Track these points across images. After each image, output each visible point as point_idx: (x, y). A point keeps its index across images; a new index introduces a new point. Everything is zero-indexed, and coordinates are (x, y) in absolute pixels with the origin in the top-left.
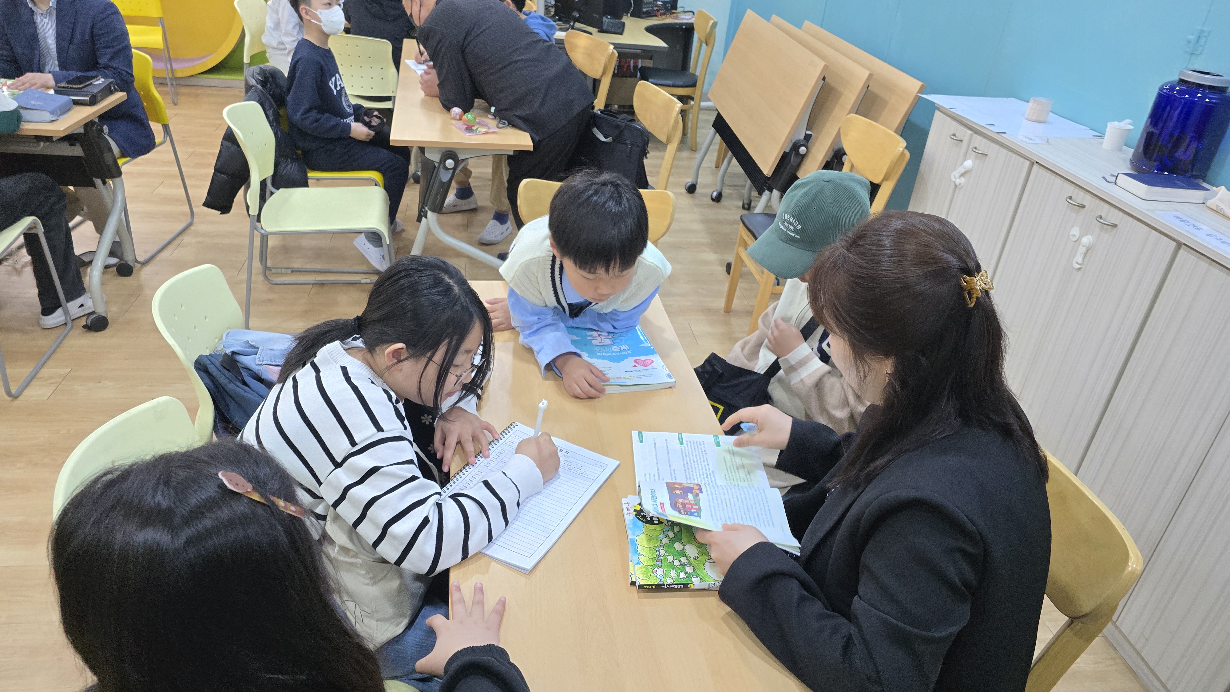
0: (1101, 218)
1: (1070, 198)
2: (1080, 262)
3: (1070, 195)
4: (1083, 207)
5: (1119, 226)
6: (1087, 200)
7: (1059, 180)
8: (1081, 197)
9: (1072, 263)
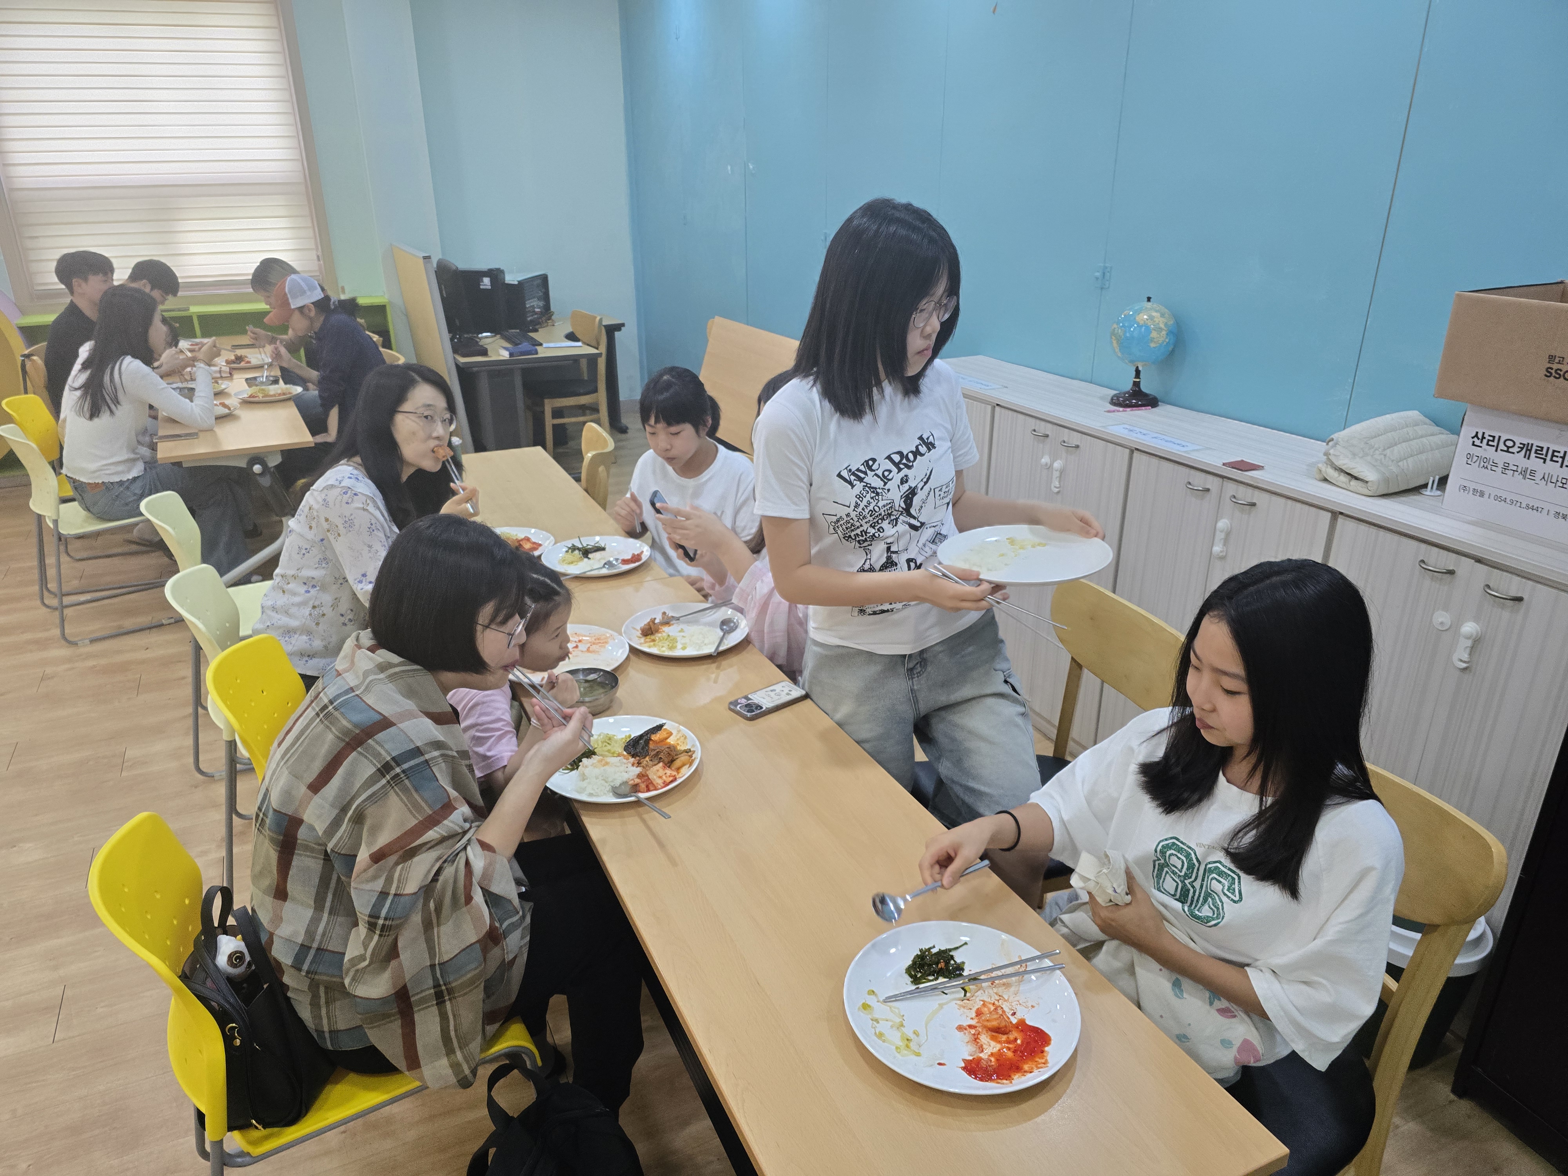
0: (1064, 442)
1: (1034, 431)
2: (1058, 486)
3: (1033, 428)
4: (1047, 436)
5: (1081, 446)
6: (1048, 429)
7: (1021, 416)
8: (1044, 428)
9: (1051, 489)
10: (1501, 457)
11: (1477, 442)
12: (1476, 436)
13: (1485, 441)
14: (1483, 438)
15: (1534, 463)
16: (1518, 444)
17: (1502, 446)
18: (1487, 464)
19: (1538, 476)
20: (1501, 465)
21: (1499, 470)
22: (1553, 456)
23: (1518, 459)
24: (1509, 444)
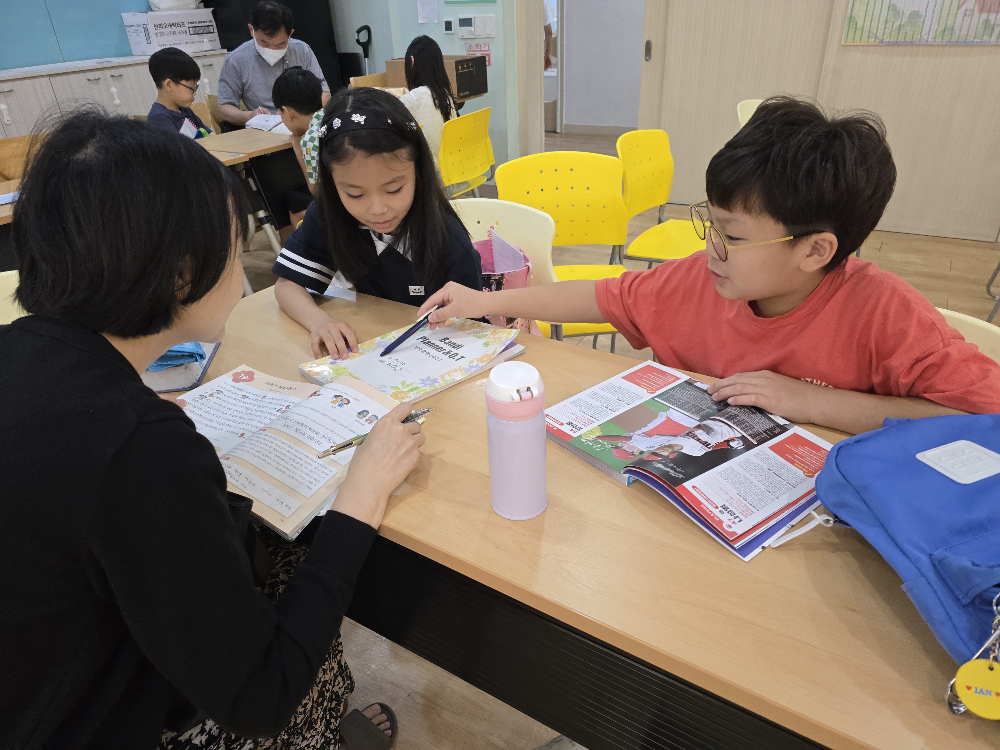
10: (165, 30)
11: (156, 28)
12: (155, 26)
13: (158, 27)
14: (157, 26)
15: (174, 29)
16: (167, 25)
17: (164, 27)
18: (162, 34)
19: (177, 32)
20: (166, 33)
21: (166, 35)
22: (177, 25)
23: (169, 29)
24: (165, 25)
